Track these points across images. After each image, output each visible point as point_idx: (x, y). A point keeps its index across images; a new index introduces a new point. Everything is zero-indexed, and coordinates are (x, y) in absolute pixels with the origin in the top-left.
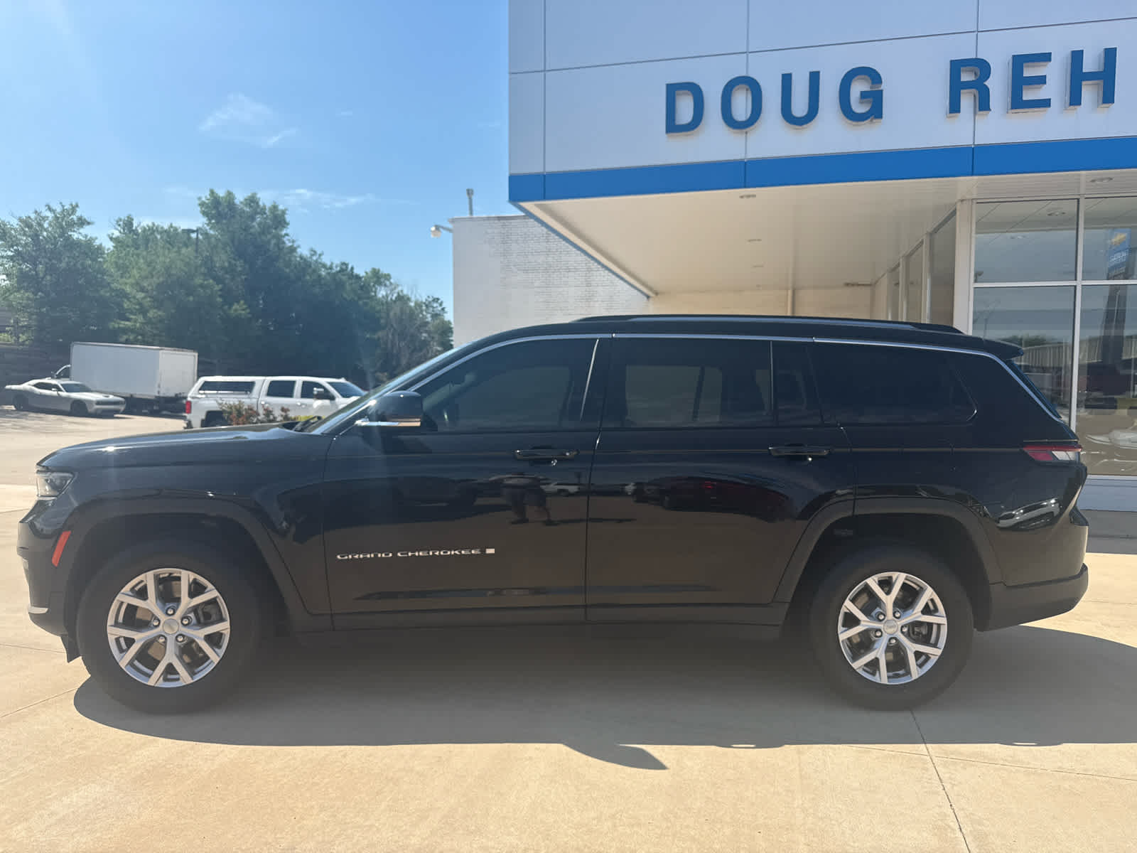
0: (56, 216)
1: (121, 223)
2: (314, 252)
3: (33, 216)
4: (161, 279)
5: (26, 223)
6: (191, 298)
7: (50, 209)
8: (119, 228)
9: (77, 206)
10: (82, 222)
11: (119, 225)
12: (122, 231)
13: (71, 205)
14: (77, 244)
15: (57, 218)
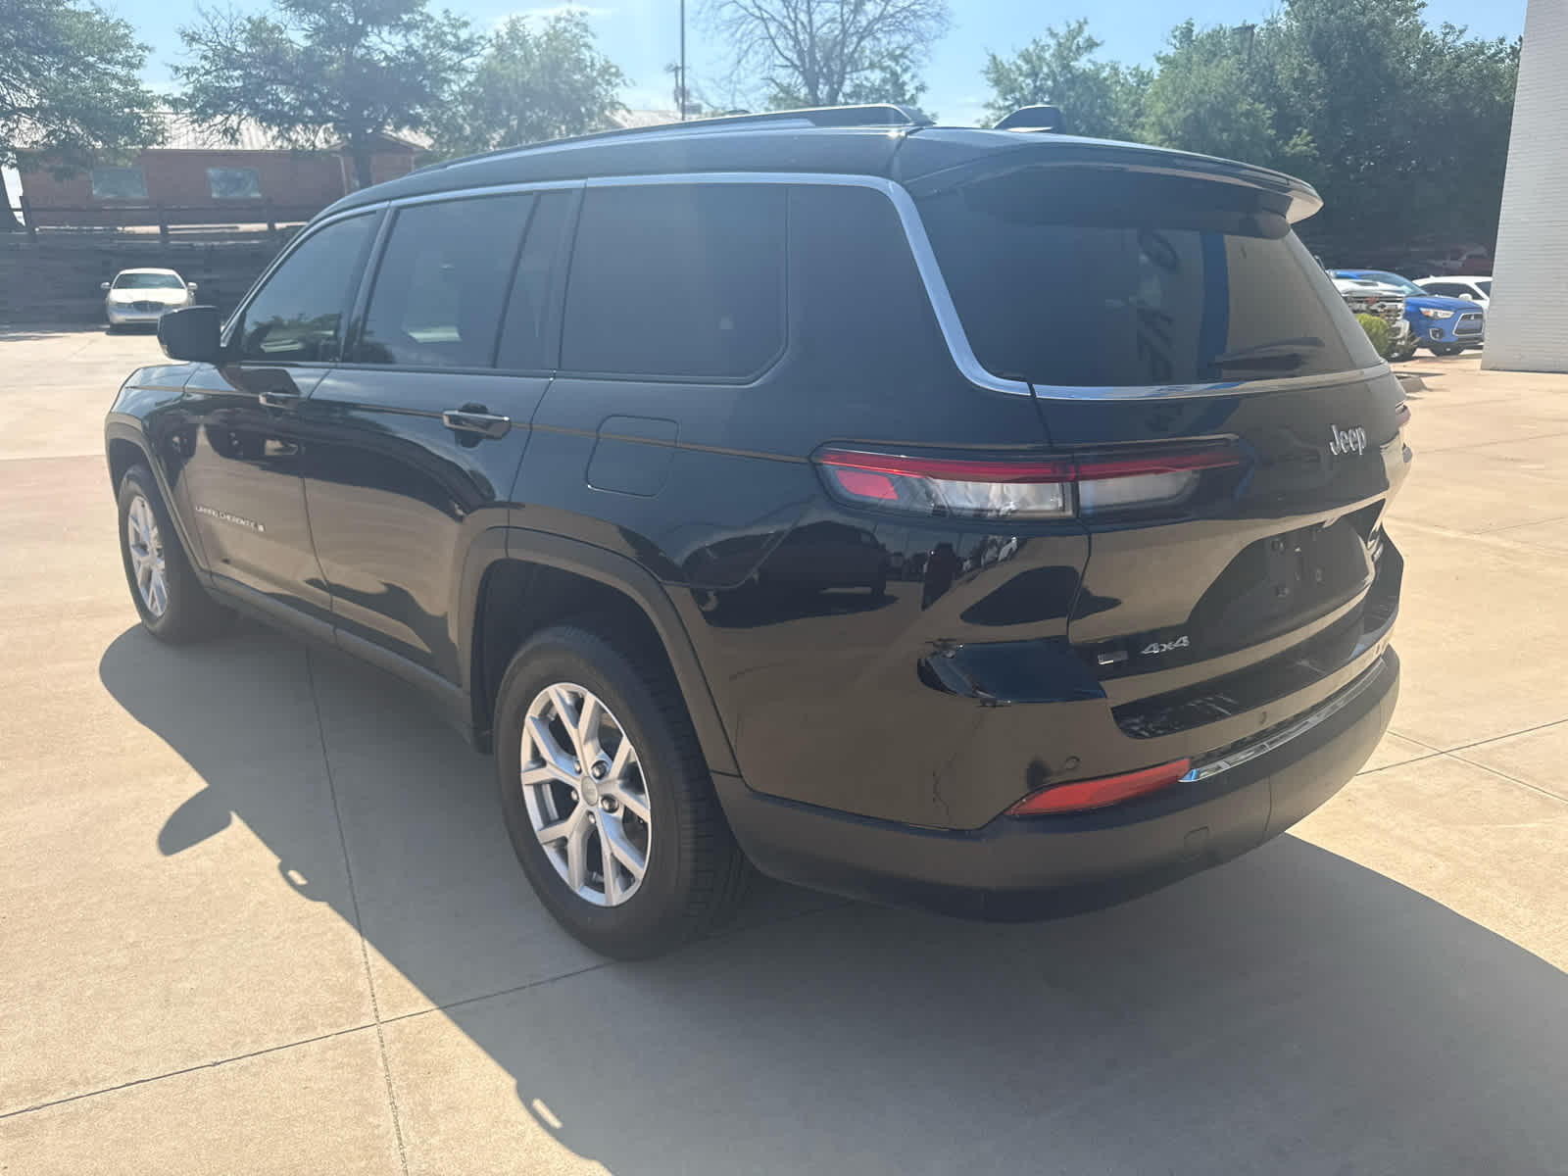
0: (1058, 42)
1: (1177, 33)
2: (1449, 28)
3: (1031, 48)
4: (1190, 111)
5: (1026, 57)
6: (1225, 136)
7: (1053, 35)
8: (1174, 41)
9: (1086, 22)
10: (1091, 44)
11: (1175, 37)
12: (1178, 45)
13: (1078, 22)
14: (1085, 77)
15: (1060, 45)
